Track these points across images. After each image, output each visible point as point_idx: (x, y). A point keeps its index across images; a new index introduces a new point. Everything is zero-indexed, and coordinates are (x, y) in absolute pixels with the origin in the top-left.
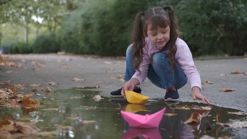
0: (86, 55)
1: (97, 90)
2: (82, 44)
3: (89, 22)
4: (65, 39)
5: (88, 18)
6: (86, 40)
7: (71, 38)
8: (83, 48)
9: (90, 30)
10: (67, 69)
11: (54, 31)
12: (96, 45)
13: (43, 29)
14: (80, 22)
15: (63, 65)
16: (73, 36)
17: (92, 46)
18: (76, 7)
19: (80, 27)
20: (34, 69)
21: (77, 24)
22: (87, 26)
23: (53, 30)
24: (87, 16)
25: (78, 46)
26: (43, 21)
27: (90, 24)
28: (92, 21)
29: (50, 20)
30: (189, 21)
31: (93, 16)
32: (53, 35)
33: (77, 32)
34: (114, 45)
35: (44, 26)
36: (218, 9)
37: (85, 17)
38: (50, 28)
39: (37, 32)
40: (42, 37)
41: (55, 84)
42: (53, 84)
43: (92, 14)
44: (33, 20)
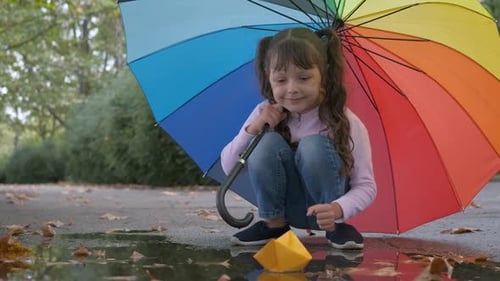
0: (119, 185)
1: (161, 234)
2: (111, 160)
3: (125, 116)
4: (76, 152)
5: (125, 107)
6: (121, 151)
7: (88, 150)
8: (113, 169)
9: (128, 131)
10: (86, 202)
11: (51, 138)
12: (141, 162)
13: (29, 135)
14: (109, 116)
15: (75, 198)
16: (92, 145)
17: (133, 164)
18: (99, 88)
19: (107, 125)
20: (12, 203)
21: (102, 119)
22: (122, 123)
23: (48, 135)
24: (123, 102)
25: (102, 167)
26: (29, 117)
27: (130, 119)
28: (133, 113)
29: (44, 116)
31: (136, 102)
32: (50, 147)
33: (101, 136)
34: (179, 161)
35: (31, 127)
37: (119, 105)
38: (43, 132)
39: (16, 139)
40: (26, 150)
41: (62, 224)
42: (59, 224)
43: (133, 99)
44: (8, 116)
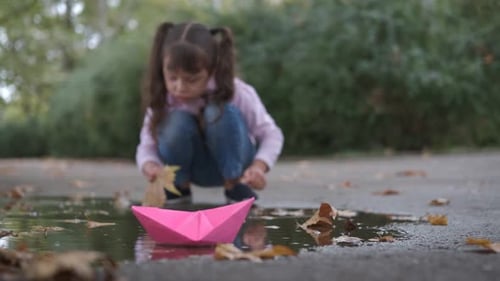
2: (94, 136)
4: (60, 129)
5: (107, 84)
6: (103, 128)
13: (12, 112)
14: (90, 92)
22: (104, 99)
30: (313, 84)
32: (33, 123)
33: (83, 113)
36: (369, 57)
